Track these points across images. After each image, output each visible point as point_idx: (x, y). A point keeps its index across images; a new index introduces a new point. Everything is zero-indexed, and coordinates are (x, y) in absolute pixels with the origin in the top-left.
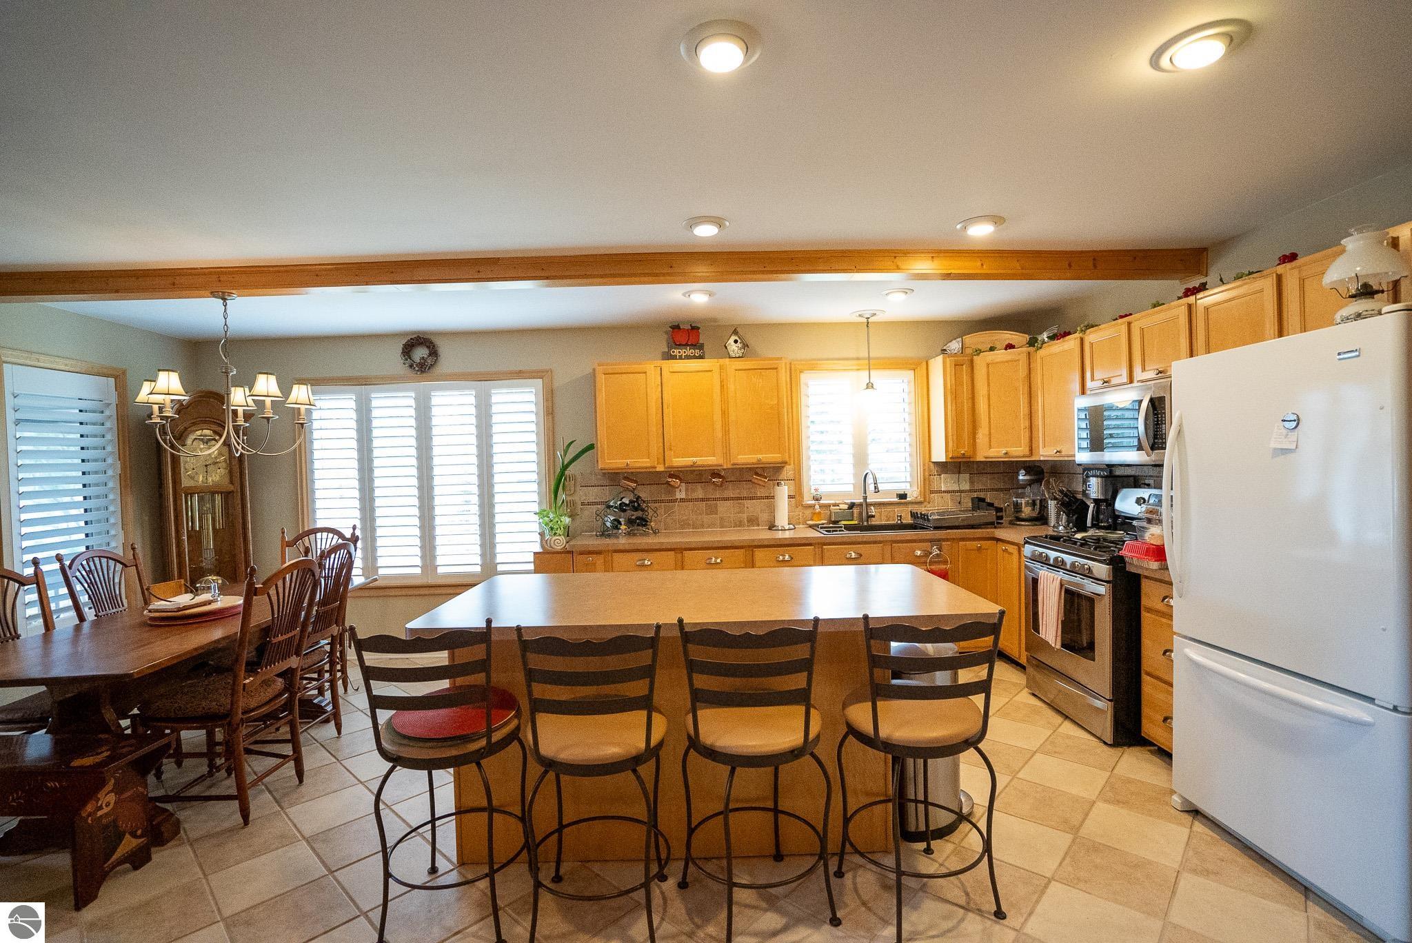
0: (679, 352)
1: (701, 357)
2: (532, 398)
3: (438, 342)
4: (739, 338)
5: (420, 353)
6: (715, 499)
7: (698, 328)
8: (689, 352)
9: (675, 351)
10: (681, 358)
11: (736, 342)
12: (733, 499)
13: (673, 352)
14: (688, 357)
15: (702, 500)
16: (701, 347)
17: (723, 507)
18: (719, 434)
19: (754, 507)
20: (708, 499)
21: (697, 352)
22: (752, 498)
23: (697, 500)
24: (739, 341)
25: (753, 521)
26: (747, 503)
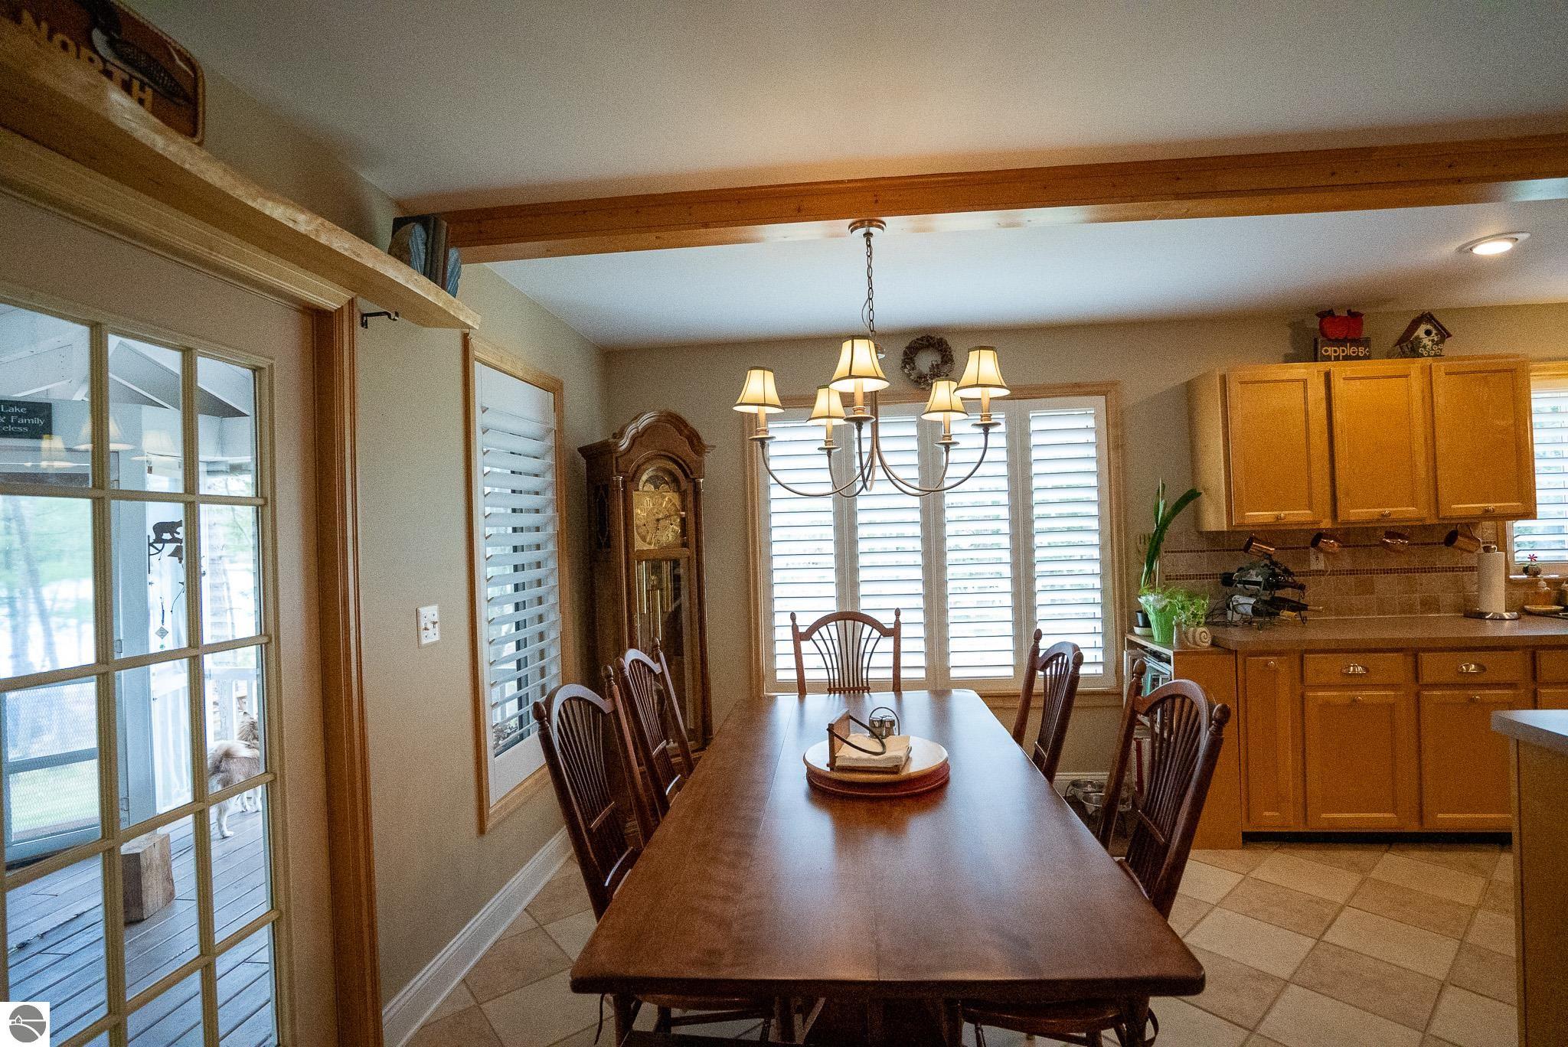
0: (1335, 351)
1: (1367, 357)
2: (1091, 423)
3: (951, 342)
4: (1435, 327)
5: (926, 361)
6: (1371, 572)
7: (1362, 315)
8: (1350, 350)
9: (1329, 349)
10: (1337, 358)
11: (1428, 333)
12: (1396, 571)
13: (1326, 351)
14: (1347, 358)
15: (1351, 572)
16: (1366, 343)
17: (1381, 583)
18: (1422, 472)
19: (1433, 584)
20: (1362, 572)
21: (1362, 351)
22: (1424, 570)
23: (1340, 572)
24: (1434, 332)
25: (1430, 604)
26: (1424, 578)
